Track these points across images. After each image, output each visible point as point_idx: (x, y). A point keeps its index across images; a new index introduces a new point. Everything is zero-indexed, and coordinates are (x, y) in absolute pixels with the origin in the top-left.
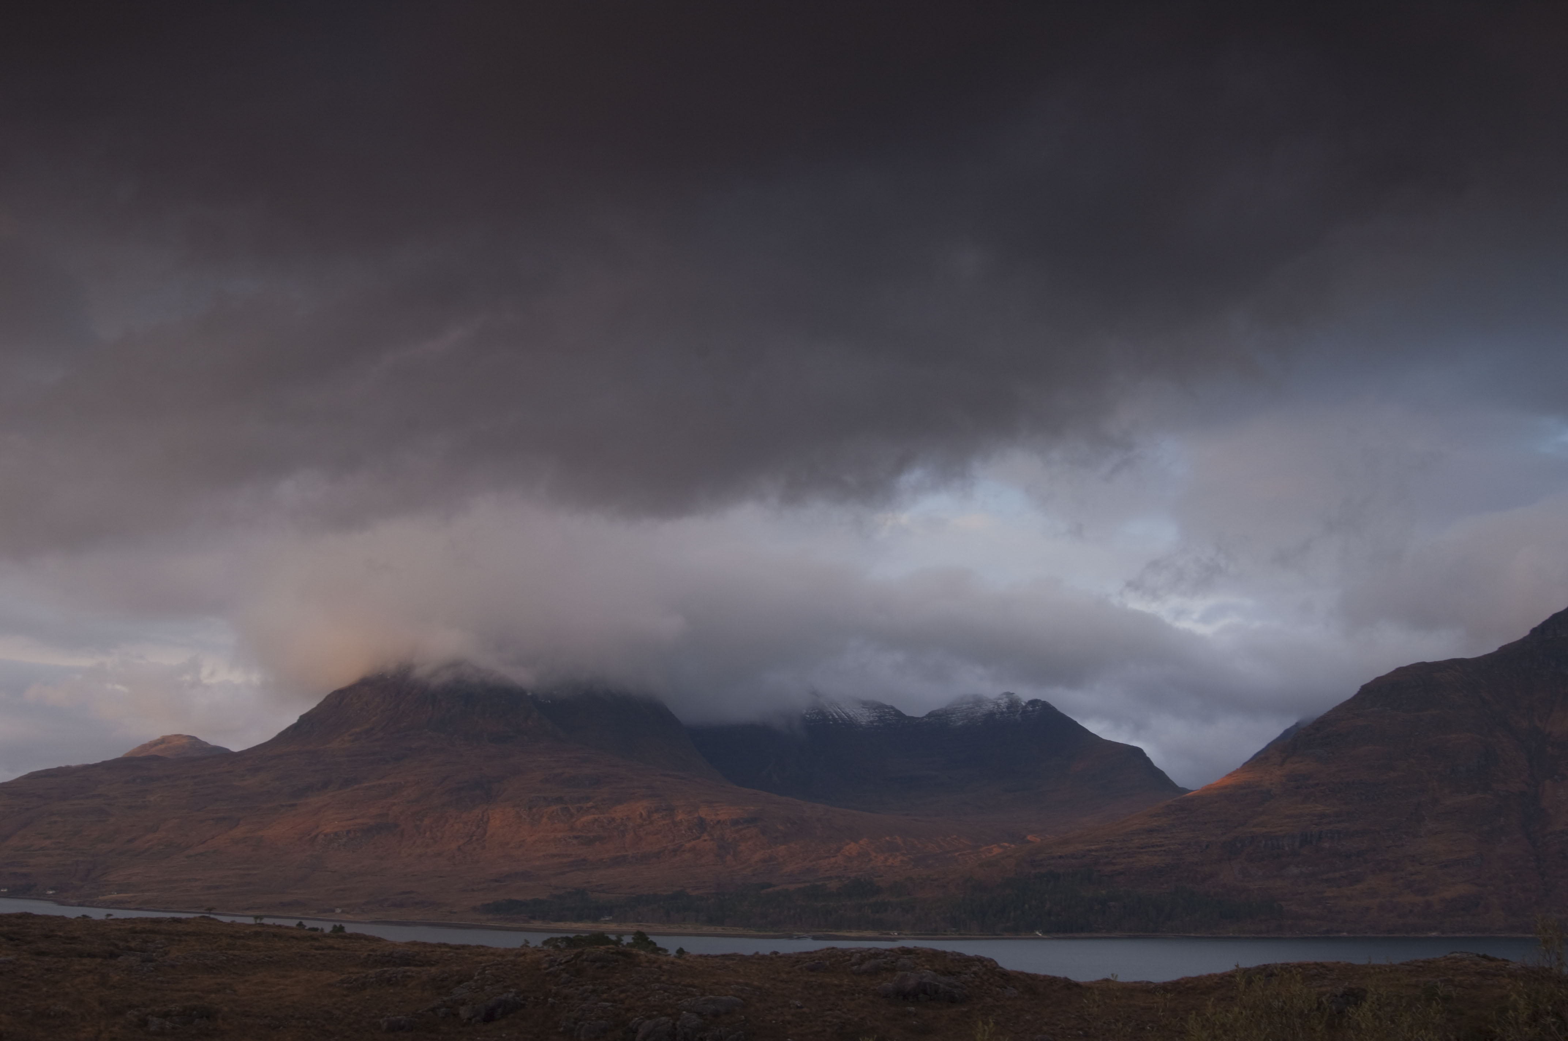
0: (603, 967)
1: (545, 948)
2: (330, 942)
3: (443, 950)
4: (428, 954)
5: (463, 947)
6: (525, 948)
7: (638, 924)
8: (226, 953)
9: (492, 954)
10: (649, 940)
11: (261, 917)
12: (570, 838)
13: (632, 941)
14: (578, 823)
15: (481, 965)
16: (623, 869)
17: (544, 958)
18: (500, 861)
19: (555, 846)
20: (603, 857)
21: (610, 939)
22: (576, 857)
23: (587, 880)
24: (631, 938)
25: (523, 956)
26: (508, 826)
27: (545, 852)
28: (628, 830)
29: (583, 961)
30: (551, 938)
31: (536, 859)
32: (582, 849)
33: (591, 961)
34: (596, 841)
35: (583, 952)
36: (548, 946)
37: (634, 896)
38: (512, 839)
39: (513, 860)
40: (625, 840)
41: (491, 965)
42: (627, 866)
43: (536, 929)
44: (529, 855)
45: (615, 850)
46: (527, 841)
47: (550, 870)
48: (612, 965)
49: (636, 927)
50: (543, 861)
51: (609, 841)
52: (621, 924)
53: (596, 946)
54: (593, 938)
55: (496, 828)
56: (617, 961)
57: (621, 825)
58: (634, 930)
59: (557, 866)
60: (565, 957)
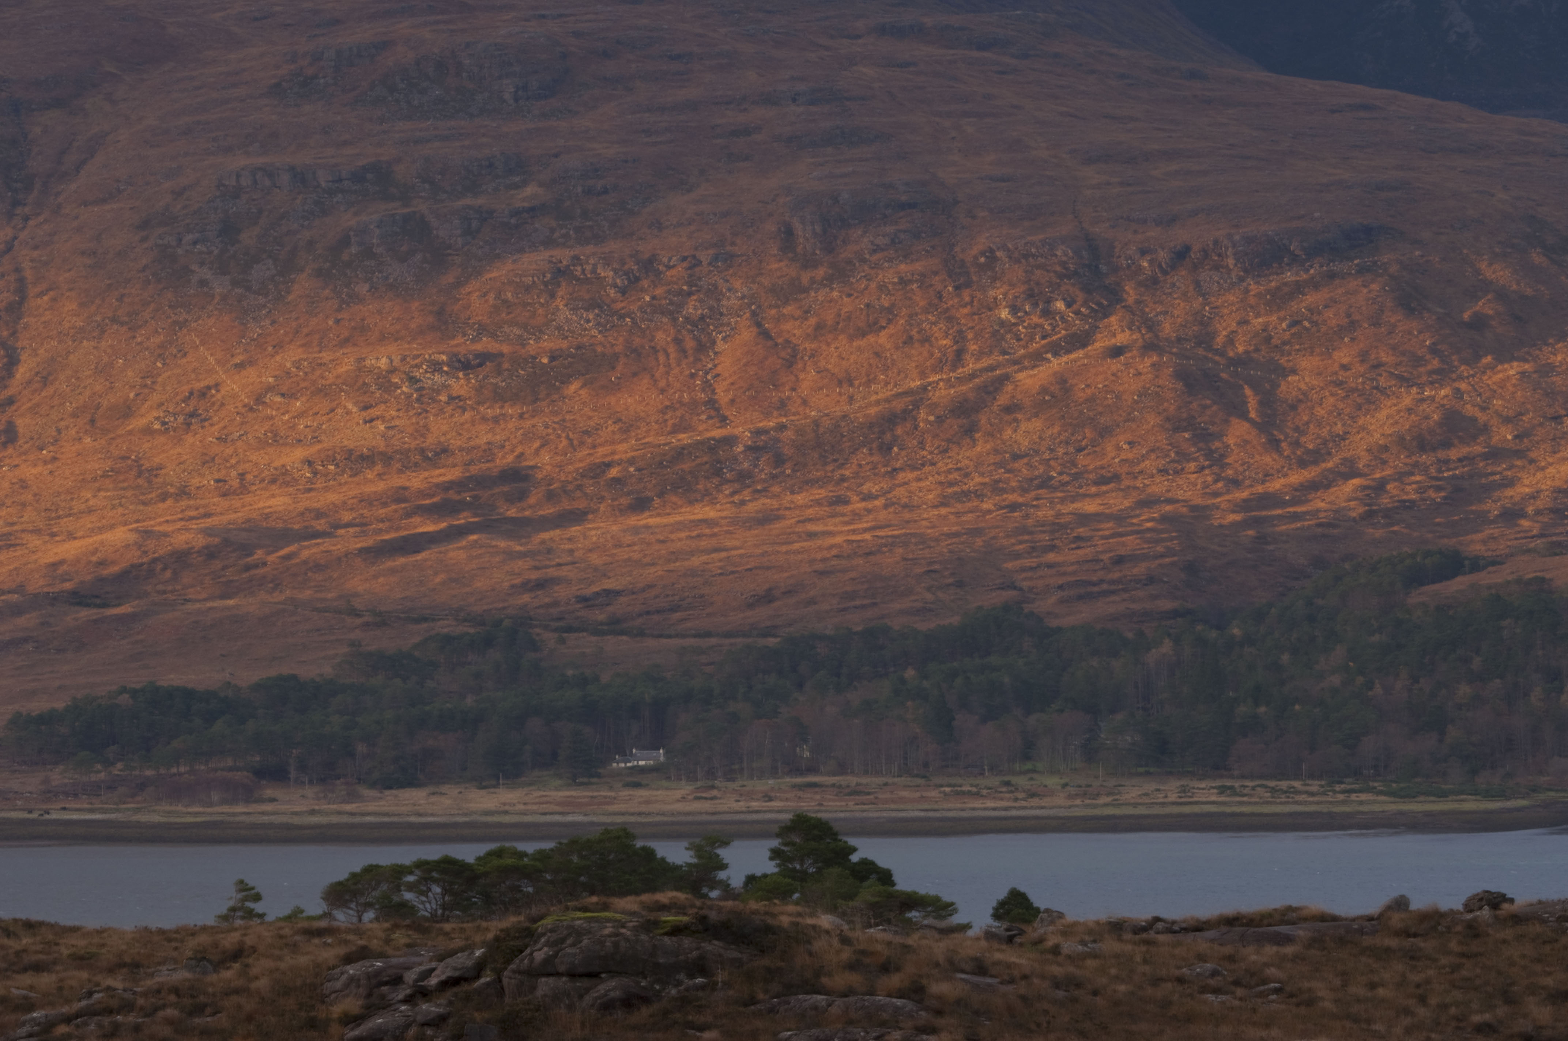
0: (629, 1002)
1: (342, 917)
6: (239, 922)
7: (799, 780)
9: (82, 960)
10: (855, 858)
12: (436, 367)
13: (770, 867)
14: (469, 293)
15: (28, 1016)
16: (708, 512)
17: (337, 970)
18: (91, 503)
19: (364, 414)
20: (606, 456)
21: (663, 859)
22: (471, 462)
23: (534, 576)
24: (768, 854)
25: (237, 966)
26: (122, 324)
27: (318, 447)
28: (722, 314)
29: (534, 973)
30: (370, 870)
31: (273, 481)
32: (496, 420)
33: (572, 975)
34: (566, 380)
35: (528, 934)
36: (353, 905)
37: (772, 642)
38: (146, 386)
39: (160, 491)
40: (710, 366)
41: (77, 1015)
42: (727, 492)
43: (288, 827)
44: (232, 466)
45: (666, 421)
46: (219, 396)
47: (351, 530)
48: (674, 992)
49: (787, 800)
50: (310, 490)
51: (635, 374)
52: (713, 787)
53: (594, 899)
54: (575, 859)
55: (59, 342)
56: (700, 967)
57: (690, 294)
58: (779, 812)
59: (382, 512)
60: (441, 958)
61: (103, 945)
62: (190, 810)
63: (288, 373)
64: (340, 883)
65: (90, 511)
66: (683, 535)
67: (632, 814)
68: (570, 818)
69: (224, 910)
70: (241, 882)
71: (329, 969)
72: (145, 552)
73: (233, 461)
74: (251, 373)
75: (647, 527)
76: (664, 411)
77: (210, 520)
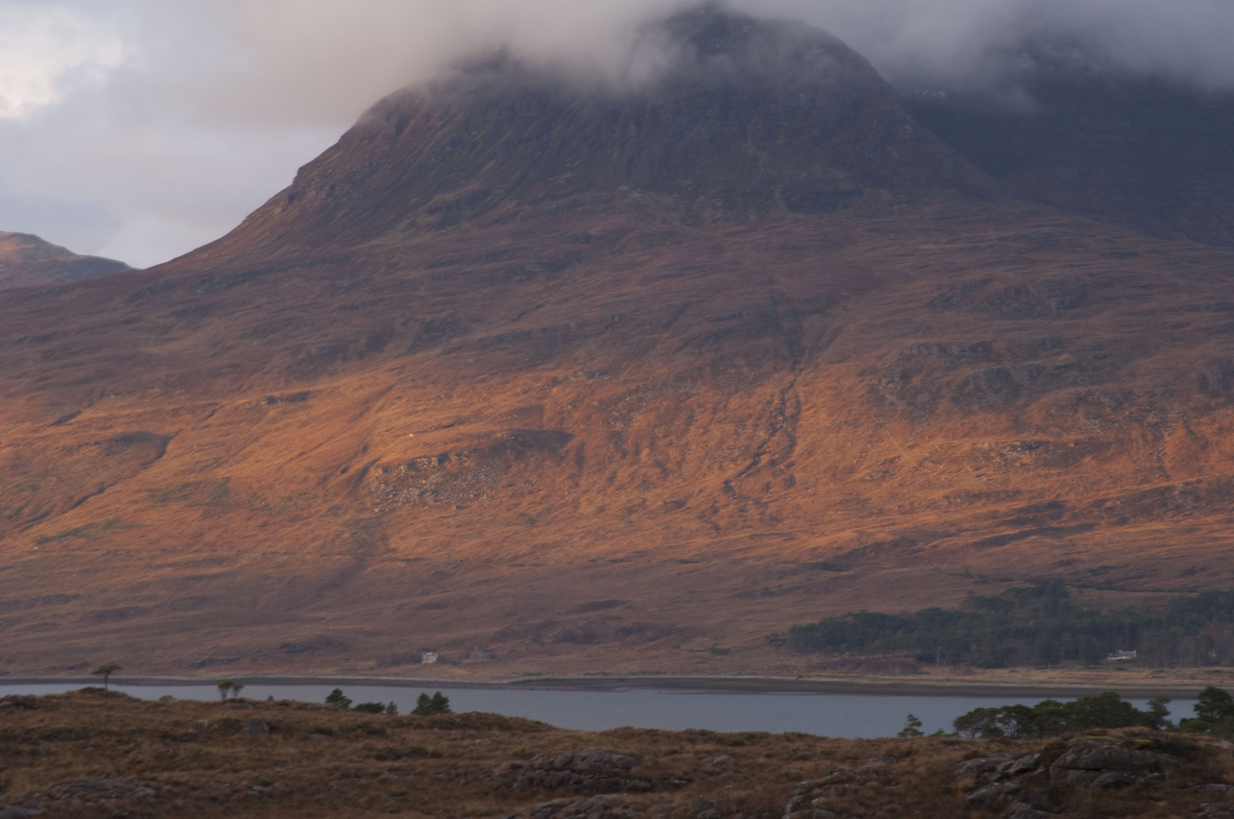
0: (1118, 785)
1: (964, 735)
2: (415, 738)
3: (699, 747)
4: (663, 760)
5: (752, 738)
6: (909, 737)
7: (1210, 669)
8: (153, 779)
9: (827, 755)
11: (236, 685)
12: (1014, 448)
13: (1194, 715)
14: (1032, 410)
15: (800, 784)
16: (1160, 526)
17: (961, 763)
18: (834, 517)
19: (976, 472)
20: (1104, 495)
21: (1136, 709)
22: (1032, 498)
23: (1065, 558)
24: (1193, 708)
25: (908, 760)
26: (850, 425)
27: (952, 489)
28: (1167, 422)
29: (1067, 768)
30: (978, 711)
31: (928, 507)
32: (1046, 476)
33: (1087, 769)
34: (1083, 455)
35: (1062, 747)
36: (970, 729)
37: (1194, 595)
38: (862, 457)
39: (869, 511)
40: (1161, 449)
41: (825, 783)
42: (1170, 515)
43: (935, 687)
44: (907, 499)
45: (1137, 477)
46: (900, 462)
47: (969, 533)
48: (1142, 780)
49: (1203, 679)
50: (947, 512)
51: (1120, 453)
52: (1163, 671)
53: (1098, 729)
54: (1088, 707)
55: (818, 434)
56: (1156, 767)
57: (1150, 411)
58: (1199, 685)
59: (985, 523)
60: (1016, 758)
61: (839, 747)
62: (885, 677)
63: (936, 451)
64: (963, 718)
65: (833, 521)
66: (1146, 538)
67: (1119, 685)
68: (1085, 686)
69: (901, 730)
70: (910, 716)
71: (957, 762)
72: (861, 543)
73: (907, 496)
74: (917, 451)
75: (1127, 533)
76: (1137, 471)
77: (895, 527)
